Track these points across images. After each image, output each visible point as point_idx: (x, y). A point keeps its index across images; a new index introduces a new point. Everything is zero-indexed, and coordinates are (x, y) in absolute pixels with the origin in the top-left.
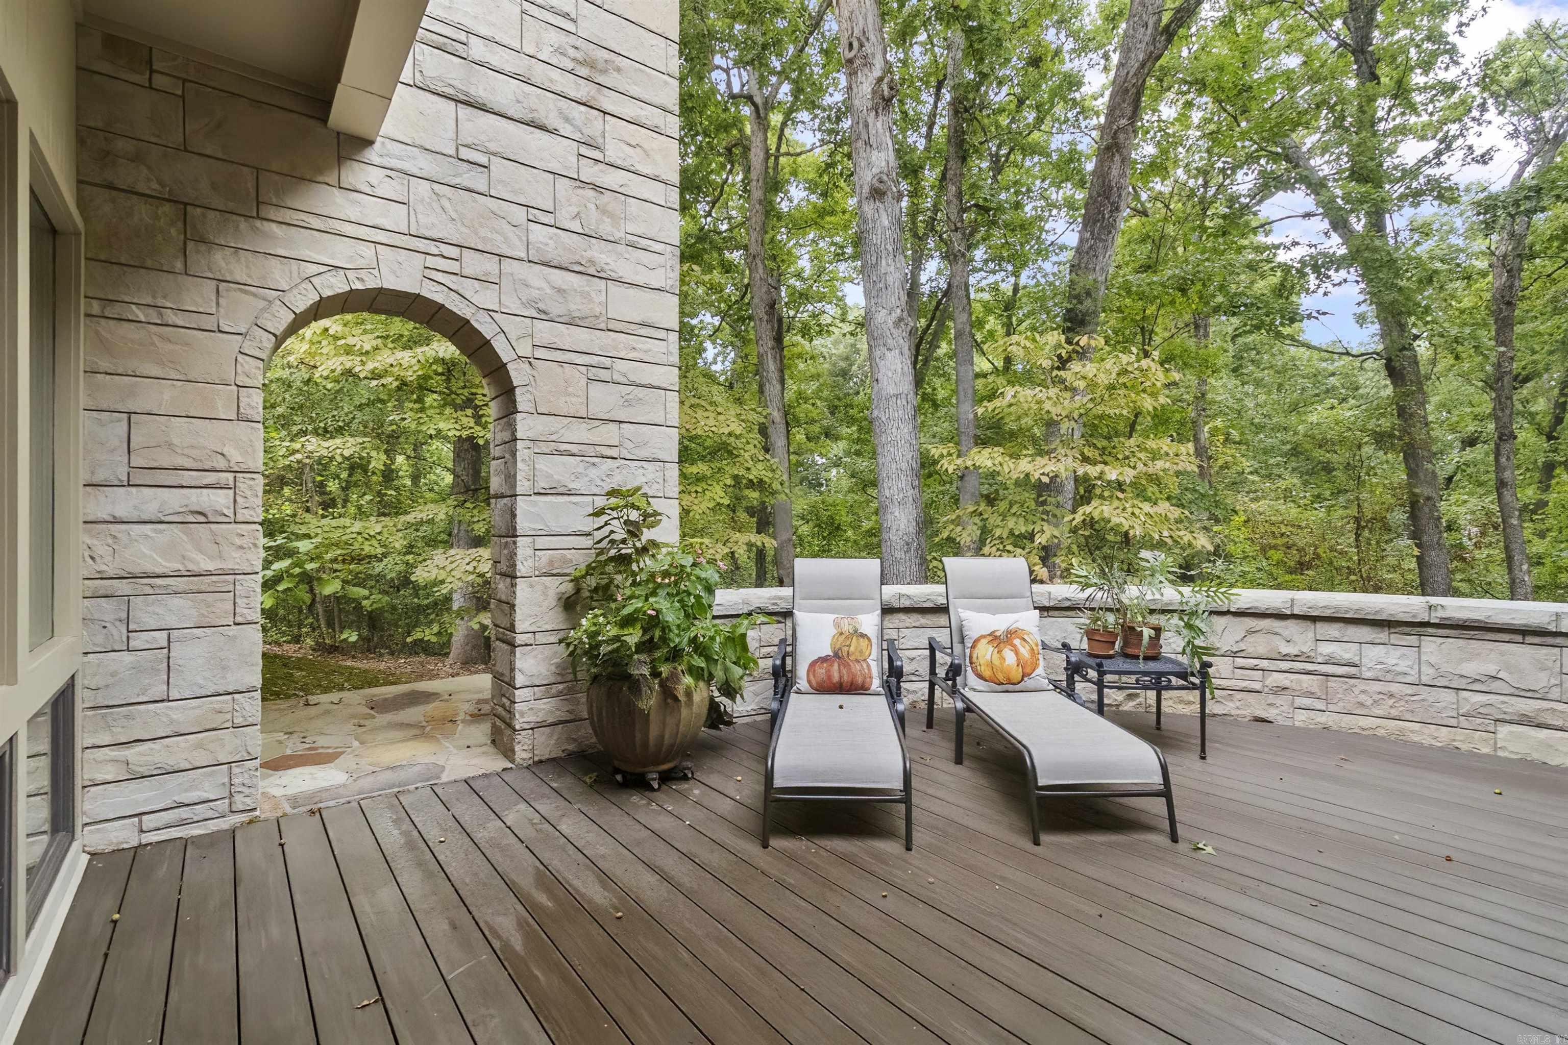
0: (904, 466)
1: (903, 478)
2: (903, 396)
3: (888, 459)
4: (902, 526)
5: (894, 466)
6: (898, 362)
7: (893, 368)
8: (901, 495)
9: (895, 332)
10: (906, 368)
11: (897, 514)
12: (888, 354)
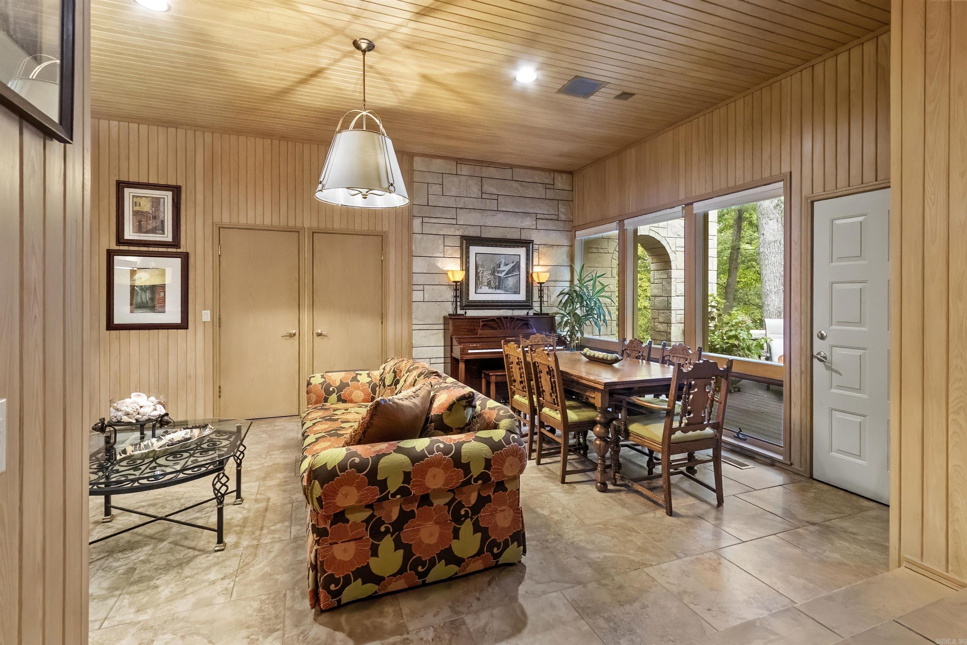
0: (778, 275)
1: (777, 281)
2: (778, 241)
3: (769, 271)
4: (776, 304)
5: (772, 275)
6: (776, 225)
7: (773, 228)
8: (776, 289)
9: (775, 211)
10: (779, 228)
11: (773, 298)
12: (770, 222)
